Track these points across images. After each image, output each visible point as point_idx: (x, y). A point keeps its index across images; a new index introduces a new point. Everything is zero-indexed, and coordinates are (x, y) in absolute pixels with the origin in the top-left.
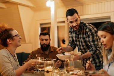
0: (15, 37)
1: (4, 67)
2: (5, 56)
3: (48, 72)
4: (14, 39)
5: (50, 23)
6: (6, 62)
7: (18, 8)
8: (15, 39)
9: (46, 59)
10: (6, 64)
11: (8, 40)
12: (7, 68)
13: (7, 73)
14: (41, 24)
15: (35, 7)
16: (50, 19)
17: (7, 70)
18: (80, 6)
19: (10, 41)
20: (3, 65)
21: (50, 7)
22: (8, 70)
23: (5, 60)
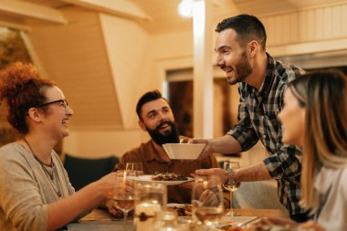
0: (53, 107)
1: (11, 195)
2: (13, 161)
3: (143, 217)
4: (49, 111)
5: (190, 70)
6: (18, 180)
7: (99, 24)
8: (52, 112)
9: (164, 176)
10: (16, 184)
11: (32, 112)
12: (20, 198)
13: (21, 213)
14: (169, 73)
15: (151, 19)
16: (191, 56)
17: (19, 202)
18: (290, 13)
19: (36, 115)
20: (8, 190)
21: (192, 19)
22: (21, 205)
23: (13, 173)
